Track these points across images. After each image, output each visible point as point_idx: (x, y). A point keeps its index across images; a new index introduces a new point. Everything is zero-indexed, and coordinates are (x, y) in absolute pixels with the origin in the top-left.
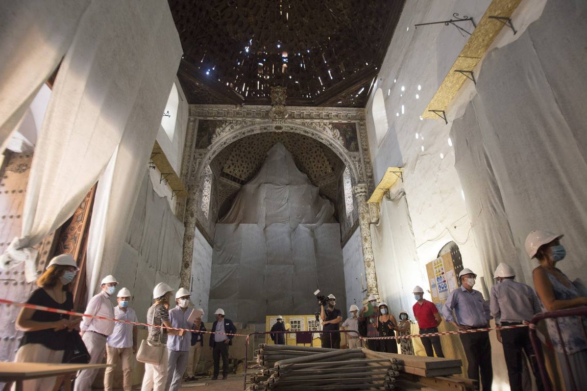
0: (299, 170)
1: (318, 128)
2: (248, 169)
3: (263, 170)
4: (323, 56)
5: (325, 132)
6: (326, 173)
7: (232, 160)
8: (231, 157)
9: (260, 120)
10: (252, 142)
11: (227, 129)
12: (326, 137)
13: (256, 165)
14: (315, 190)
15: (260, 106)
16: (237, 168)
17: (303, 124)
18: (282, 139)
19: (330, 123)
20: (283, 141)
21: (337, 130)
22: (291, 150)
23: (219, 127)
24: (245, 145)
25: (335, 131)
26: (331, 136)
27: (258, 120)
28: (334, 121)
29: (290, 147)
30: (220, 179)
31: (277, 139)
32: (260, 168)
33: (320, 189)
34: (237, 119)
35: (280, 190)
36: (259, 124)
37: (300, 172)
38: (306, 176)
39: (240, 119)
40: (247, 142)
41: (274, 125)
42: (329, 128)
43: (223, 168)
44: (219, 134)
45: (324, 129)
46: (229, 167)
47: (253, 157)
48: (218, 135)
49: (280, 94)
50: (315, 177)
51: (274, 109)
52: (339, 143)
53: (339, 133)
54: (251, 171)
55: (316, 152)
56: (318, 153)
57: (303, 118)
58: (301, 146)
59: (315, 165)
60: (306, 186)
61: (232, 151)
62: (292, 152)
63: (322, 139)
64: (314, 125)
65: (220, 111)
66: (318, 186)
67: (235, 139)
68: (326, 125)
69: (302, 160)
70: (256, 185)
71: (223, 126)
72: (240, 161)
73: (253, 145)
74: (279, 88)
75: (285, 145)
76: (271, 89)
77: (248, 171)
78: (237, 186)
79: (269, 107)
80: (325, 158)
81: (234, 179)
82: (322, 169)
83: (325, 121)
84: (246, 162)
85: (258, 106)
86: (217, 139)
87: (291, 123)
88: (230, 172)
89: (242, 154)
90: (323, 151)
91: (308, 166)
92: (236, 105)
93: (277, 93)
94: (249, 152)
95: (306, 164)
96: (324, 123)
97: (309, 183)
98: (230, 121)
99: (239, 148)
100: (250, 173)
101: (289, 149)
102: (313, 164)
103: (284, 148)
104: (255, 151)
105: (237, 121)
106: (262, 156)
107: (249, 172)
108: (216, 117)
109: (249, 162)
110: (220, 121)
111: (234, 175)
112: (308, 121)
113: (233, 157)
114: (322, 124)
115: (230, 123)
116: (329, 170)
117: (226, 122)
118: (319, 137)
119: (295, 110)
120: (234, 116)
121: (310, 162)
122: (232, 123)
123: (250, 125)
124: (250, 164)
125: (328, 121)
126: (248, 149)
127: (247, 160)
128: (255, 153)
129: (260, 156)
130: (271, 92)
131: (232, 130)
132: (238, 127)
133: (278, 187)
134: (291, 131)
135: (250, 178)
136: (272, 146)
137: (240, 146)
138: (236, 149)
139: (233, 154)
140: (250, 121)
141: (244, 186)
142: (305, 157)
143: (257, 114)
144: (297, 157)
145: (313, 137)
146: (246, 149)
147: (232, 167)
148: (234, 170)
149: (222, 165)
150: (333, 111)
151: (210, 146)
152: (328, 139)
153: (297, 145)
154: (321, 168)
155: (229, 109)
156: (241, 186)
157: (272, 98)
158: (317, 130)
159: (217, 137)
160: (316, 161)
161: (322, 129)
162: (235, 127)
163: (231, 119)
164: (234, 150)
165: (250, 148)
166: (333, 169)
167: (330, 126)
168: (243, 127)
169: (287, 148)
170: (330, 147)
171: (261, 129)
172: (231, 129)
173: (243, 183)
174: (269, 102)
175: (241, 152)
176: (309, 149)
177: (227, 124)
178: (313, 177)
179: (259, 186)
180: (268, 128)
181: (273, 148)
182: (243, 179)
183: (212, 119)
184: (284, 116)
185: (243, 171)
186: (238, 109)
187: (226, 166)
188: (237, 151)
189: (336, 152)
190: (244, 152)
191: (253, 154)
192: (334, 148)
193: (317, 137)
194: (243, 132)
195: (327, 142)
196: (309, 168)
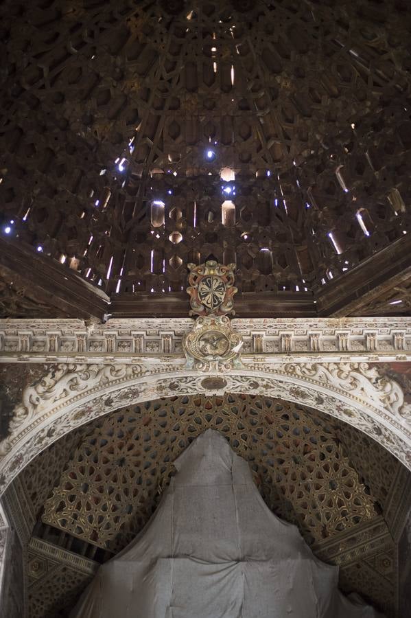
0: (274, 511)
1: (335, 380)
2: (117, 513)
3: (165, 515)
4: (339, 175)
5: (356, 393)
6: (356, 520)
7: (69, 487)
8: (66, 478)
9: (158, 361)
10: (131, 432)
11: (59, 389)
12: (360, 406)
13: (142, 501)
14: (327, 574)
15: (157, 321)
16: (84, 510)
17: (290, 370)
18: (219, 422)
19: (371, 365)
20: (221, 427)
21: (395, 385)
22: (248, 452)
23: (35, 385)
24: (109, 439)
25: (388, 387)
26: (378, 405)
27: (151, 362)
28: (382, 359)
29: (243, 443)
30: (32, 546)
31: (205, 422)
32: (154, 509)
33: (341, 572)
34: (90, 360)
35: (215, 577)
36: (155, 372)
37: (275, 521)
38: (294, 530)
39: (98, 360)
40: (117, 432)
41: (201, 374)
42: (370, 379)
43: (42, 510)
44: (35, 406)
45: (354, 382)
46: (61, 508)
47: (133, 475)
48: (30, 410)
49: (215, 285)
50: (325, 535)
51: (199, 326)
52: (403, 422)
53: (401, 395)
54: (126, 519)
55: (323, 457)
56: (330, 459)
57: (288, 352)
58: (275, 438)
59: (321, 498)
60: (297, 562)
61: (71, 458)
62: (251, 459)
63: (350, 414)
64: (321, 370)
65: (40, 338)
66: (332, 564)
67: (83, 421)
68: (357, 370)
69: (283, 483)
70: (140, 565)
71: (48, 380)
72: (93, 489)
73: (132, 441)
74: (212, 267)
75: (228, 439)
76: (189, 271)
77: (116, 520)
78: (84, 565)
79: (185, 322)
80: (353, 474)
81: (76, 546)
82: (344, 508)
83: (355, 359)
84: (111, 491)
85: (150, 320)
86: (27, 422)
87: (253, 368)
88: (64, 522)
89: (100, 468)
90: (345, 454)
91: (300, 501)
92: (86, 317)
93: (207, 280)
94: (122, 462)
95: (295, 494)
96: (352, 365)
97: (305, 555)
98: (68, 364)
99: (93, 448)
100: (123, 527)
101: (241, 448)
102: (317, 494)
103: (227, 447)
104: (140, 458)
105: (89, 365)
106: (158, 474)
107: (121, 521)
108: (26, 356)
109: (121, 491)
110: (40, 366)
111: (74, 533)
112: (303, 359)
113: (74, 476)
114: (347, 368)
115: (69, 372)
116: (368, 512)
117: (56, 368)
118: (339, 408)
119: (265, 329)
120: (80, 351)
122: (73, 371)
123: (127, 377)
124: (123, 497)
125: (363, 359)
126: (117, 450)
127: (114, 485)
128: (138, 464)
129: (153, 474)
130: (190, 280)
131: (73, 394)
132: (92, 382)
134: (253, 392)
135: (123, 543)
136: (191, 440)
137: (94, 443)
138: (82, 452)
139: (74, 466)
140: (128, 365)
141: (103, 567)
142: (290, 472)
143: (148, 343)
144: (266, 471)
145: (321, 408)
146: (111, 452)
147: (70, 508)
148: (75, 517)
149: (41, 501)
150: (378, 328)
151: (6, 441)
152: (369, 412)
153: (264, 436)
154: (340, 504)
155: (65, 330)
156: (96, 569)
157: (194, 297)
158: (332, 388)
159: (27, 413)
160: (324, 483)
161: (346, 383)
162: (82, 383)
163: (71, 360)
164: (77, 454)
165: (125, 449)
166: (378, 508)
167: (373, 373)
168: (107, 383)
169: (235, 446)
170: (374, 436)
171: (161, 388)
172: (72, 388)
173: (102, 557)
174: (183, 310)
175: (96, 461)
176: (301, 448)
177: (58, 374)
178: (317, 534)
179: (153, 564)
180: (183, 385)
181: (194, 448)
182: (103, 545)
183: (14, 359)
184: (229, 347)
185: (101, 519)
186: (92, 329)
187: (53, 504)
188: (86, 457)
189: (396, 451)
190: (106, 461)
191: (132, 467)
192: (388, 439)
193: (333, 407)
194: (105, 398)
195: (364, 422)
196: (305, 506)
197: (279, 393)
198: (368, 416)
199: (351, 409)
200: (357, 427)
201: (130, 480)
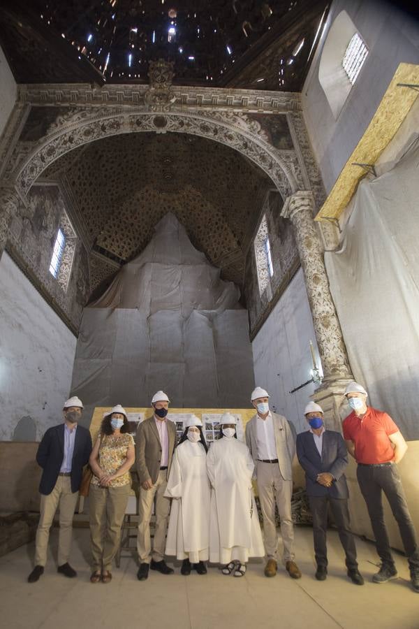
0: (196, 247)
1: (224, 118)
2: (131, 246)
3: (150, 247)
4: (234, 7)
5: (236, 124)
6: (229, 249)
7: (108, 231)
8: (106, 227)
9: (130, 106)
11: (75, 117)
12: (236, 130)
13: (141, 242)
14: (215, 271)
15: (131, 86)
16: (115, 242)
17: (200, 113)
19: (244, 114)
20: (174, 211)
21: (257, 122)
23: (63, 115)
25: (253, 123)
26: (247, 130)
27: (126, 106)
28: (250, 111)
29: (184, 219)
30: (92, 253)
32: (146, 245)
33: (221, 271)
34: (93, 105)
35: (170, 270)
36: (128, 111)
37: (196, 250)
38: (203, 254)
39: (98, 105)
41: (153, 114)
42: (243, 119)
43: (96, 239)
44: (62, 124)
45: (235, 120)
46: (105, 239)
47: (137, 231)
48: (59, 125)
49: (163, 71)
50: (215, 257)
51: (153, 89)
52: (260, 138)
53: (259, 126)
54: (134, 249)
56: (220, 224)
57: (200, 105)
58: (197, 216)
59: (215, 242)
60: (204, 266)
62: (186, 227)
63: (231, 138)
64: (217, 115)
65: (68, 96)
66: (219, 268)
68: (237, 115)
69: (200, 236)
70: (139, 265)
71: (70, 113)
72: (119, 234)
74: (161, 63)
75: (177, 218)
76: (149, 65)
77: (130, 249)
78: (115, 265)
79: (145, 86)
80: (229, 230)
81: (113, 258)
82: (225, 245)
83: (236, 110)
84: (128, 236)
85: (127, 85)
86: (56, 130)
87: (181, 111)
88: (107, 246)
89: (122, 225)
91: (206, 243)
92: (91, 83)
93: (159, 69)
94: (132, 225)
95: (205, 241)
96: (234, 113)
97: (207, 263)
98: (81, 107)
100: (133, 252)
101: (183, 222)
102: (213, 240)
104: (140, 224)
105: (93, 108)
106: (148, 231)
107: (132, 250)
108: (59, 103)
109: (132, 237)
110: (67, 108)
111: (111, 251)
112: (208, 109)
113: (111, 227)
114: (232, 114)
115: (81, 110)
116: (234, 245)
117: (75, 109)
119: (189, 93)
120: (89, 101)
121: (209, 237)
122: (84, 110)
123: (113, 113)
124: (133, 240)
125: (240, 110)
126: (130, 219)
127: (129, 234)
128: (139, 226)
129: (146, 231)
130: (150, 68)
131: (83, 119)
132: (93, 115)
133: (166, 267)
135: (131, 258)
140: (114, 108)
141: (124, 266)
142: (203, 231)
143: (125, 99)
145: (216, 139)
147: (109, 240)
148: (112, 245)
149: (95, 235)
150: (249, 96)
151: (44, 137)
152: (242, 133)
153: (192, 215)
154: (223, 243)
155: (80, 90)
156: (121, 267)
157: (151, 77)
158: (223, 122)
159: (57, 125)
160: (217, 235)
161: (231, 120)
162: (88, 115)
163: (83, 105)
164: (111, 217)
165: (133, 218)
166: (239, 243)
167: (245, 117)
168: (102, 115)
169: (180, 220)
170: (243, 152)
171: (132, 123)
172: (82, 117)
173: (123, 263)
174: (146, 80)
175: (120, 222)
176: (208, 220)
177: (76, 111)
178: (212, 257)
179: (144, 265)
180: (144, 122)
181: (163, 221)
182: (124, 259)
183: (52, 105)
184: (168, 100)
185: (123, 247)
186: (95, 90)
187: (101, 238)
188: (116, 220)
189: (254, 157)
190: (125, 223)
191: (137, 227)
192: (251, 149)
193: (222, 136)
194: (101, 124)
195: (239, 142)
196: (208, 245)
197: (194, 130)
198: (241, 136)
199: (232, 133)
200: (234, 148)
201: (135, 233)
